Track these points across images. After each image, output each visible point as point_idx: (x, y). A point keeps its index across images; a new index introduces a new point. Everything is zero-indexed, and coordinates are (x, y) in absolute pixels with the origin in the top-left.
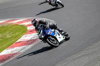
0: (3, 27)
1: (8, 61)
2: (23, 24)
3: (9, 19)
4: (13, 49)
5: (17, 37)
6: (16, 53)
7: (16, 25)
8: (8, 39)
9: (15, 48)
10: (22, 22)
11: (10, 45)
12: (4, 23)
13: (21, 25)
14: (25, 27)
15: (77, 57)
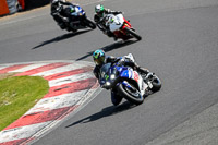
2: (39, 74)
3: (8, 65)
4: (18, 131)
6: (25, 140)
8: (6, 108)
10: (36, 71)
11: (12, 121)
14: (43, 82)
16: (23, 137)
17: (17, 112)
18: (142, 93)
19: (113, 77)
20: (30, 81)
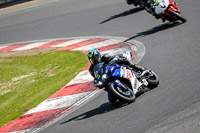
0: (40, 55)
1: (50, 123)
2: (79, 49)
3: (51, 40)
5: (67, 74)
6: (67, 108)
7: (67, 51)
8: (49, 79)
9: (65, 98)
10: (77, 45)
12: (42, 47)
13: (76, 52)
15: (188, 114)
16: (65, 105)
17: (59, 83)
18: (135, 91)
19: (104, 76)
20: (71, 55)
